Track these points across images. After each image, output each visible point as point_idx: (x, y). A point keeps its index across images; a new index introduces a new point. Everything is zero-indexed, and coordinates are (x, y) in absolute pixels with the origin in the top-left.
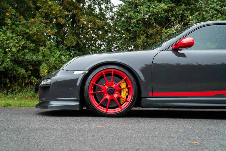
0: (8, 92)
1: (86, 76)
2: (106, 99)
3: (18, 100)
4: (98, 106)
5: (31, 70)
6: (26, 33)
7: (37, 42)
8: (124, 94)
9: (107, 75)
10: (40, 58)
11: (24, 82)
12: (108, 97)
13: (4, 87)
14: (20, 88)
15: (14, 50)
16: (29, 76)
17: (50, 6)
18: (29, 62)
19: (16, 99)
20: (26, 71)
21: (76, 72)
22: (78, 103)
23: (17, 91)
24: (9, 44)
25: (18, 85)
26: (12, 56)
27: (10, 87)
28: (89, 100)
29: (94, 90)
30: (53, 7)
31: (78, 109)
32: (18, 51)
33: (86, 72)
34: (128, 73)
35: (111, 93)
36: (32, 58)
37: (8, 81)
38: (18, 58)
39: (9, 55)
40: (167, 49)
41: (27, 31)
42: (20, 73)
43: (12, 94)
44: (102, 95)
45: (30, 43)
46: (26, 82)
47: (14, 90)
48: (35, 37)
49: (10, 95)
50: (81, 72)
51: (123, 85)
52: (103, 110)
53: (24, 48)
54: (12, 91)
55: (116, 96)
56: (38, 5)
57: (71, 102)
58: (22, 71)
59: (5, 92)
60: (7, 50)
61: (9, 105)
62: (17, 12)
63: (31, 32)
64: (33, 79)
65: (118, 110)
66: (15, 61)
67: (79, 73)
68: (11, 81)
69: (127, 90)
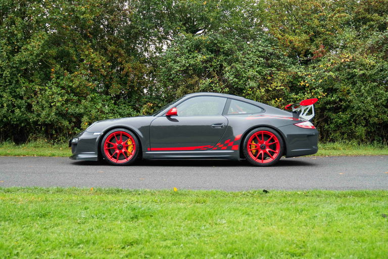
0: (54, 142)
1: (102, 137)
2: (117, 153)
3: (62, 150)
4: (111, 158)
5: (74, 122)
6: (70, 87)
7: (80, 94)
8: (130, 150)
9: (117, 136)
10: (82, 111)
11: (69, 133)
12: (118, 151)
13: (51, 138)
14: (64, 139)
15: (59, 104)
16: (73, 128)
17: (93, 59)
18: (72, 115)
19: (61, 149)
20: (70, 123)
21: (95, 134)
22: (97, 156)
23: (62, 141)
24: (53, 98)
25: (64, 135)
26: (57, 109)
27: (56, 138)
28: (104, 153)
29: (109, 146)
30: (95, 60)
31: (97, 160)
32: (63, 105)
33: (102, 133)
34: (132, 134)
35: (120, 148)
36: (75, 110)
37: (54, 132)
38: (62, 111)
39: (54, 109)
40: (162, 116)
41: (71, 84)
42: (64, 125)
43: (58, 144)
44: (114, 150)
45: (74, 96)
46: (70, 133)
47: (60, 140)
48: (78, 90)
49: (56, 145)
50: (99, 133)
51: (129, 143)
52: (114, 160)
53: (67, 101)
54: (58, 141)
55: (123, 150)
56: (82, 57)
57: (92, 155)
58: (66, 123)
59: (52, 141)
60: (52, 104)
61: (54, 155)
62: (61, 67)
63: (74, 86)
64: (76, 130)
65: (125, 161)
66: (60, 114)
67: (97, 135)
68: (56, 132)
69: (132, 146)
